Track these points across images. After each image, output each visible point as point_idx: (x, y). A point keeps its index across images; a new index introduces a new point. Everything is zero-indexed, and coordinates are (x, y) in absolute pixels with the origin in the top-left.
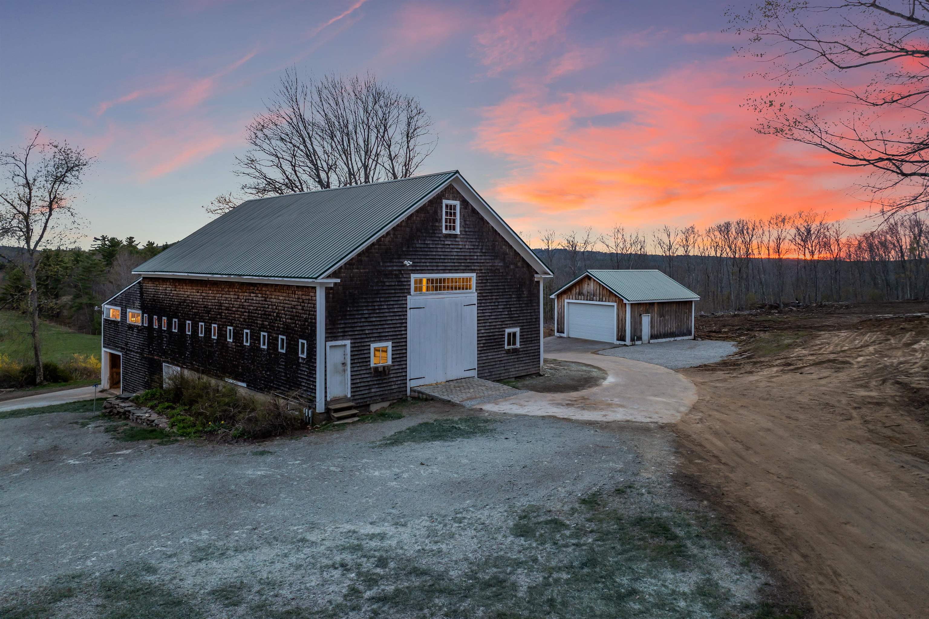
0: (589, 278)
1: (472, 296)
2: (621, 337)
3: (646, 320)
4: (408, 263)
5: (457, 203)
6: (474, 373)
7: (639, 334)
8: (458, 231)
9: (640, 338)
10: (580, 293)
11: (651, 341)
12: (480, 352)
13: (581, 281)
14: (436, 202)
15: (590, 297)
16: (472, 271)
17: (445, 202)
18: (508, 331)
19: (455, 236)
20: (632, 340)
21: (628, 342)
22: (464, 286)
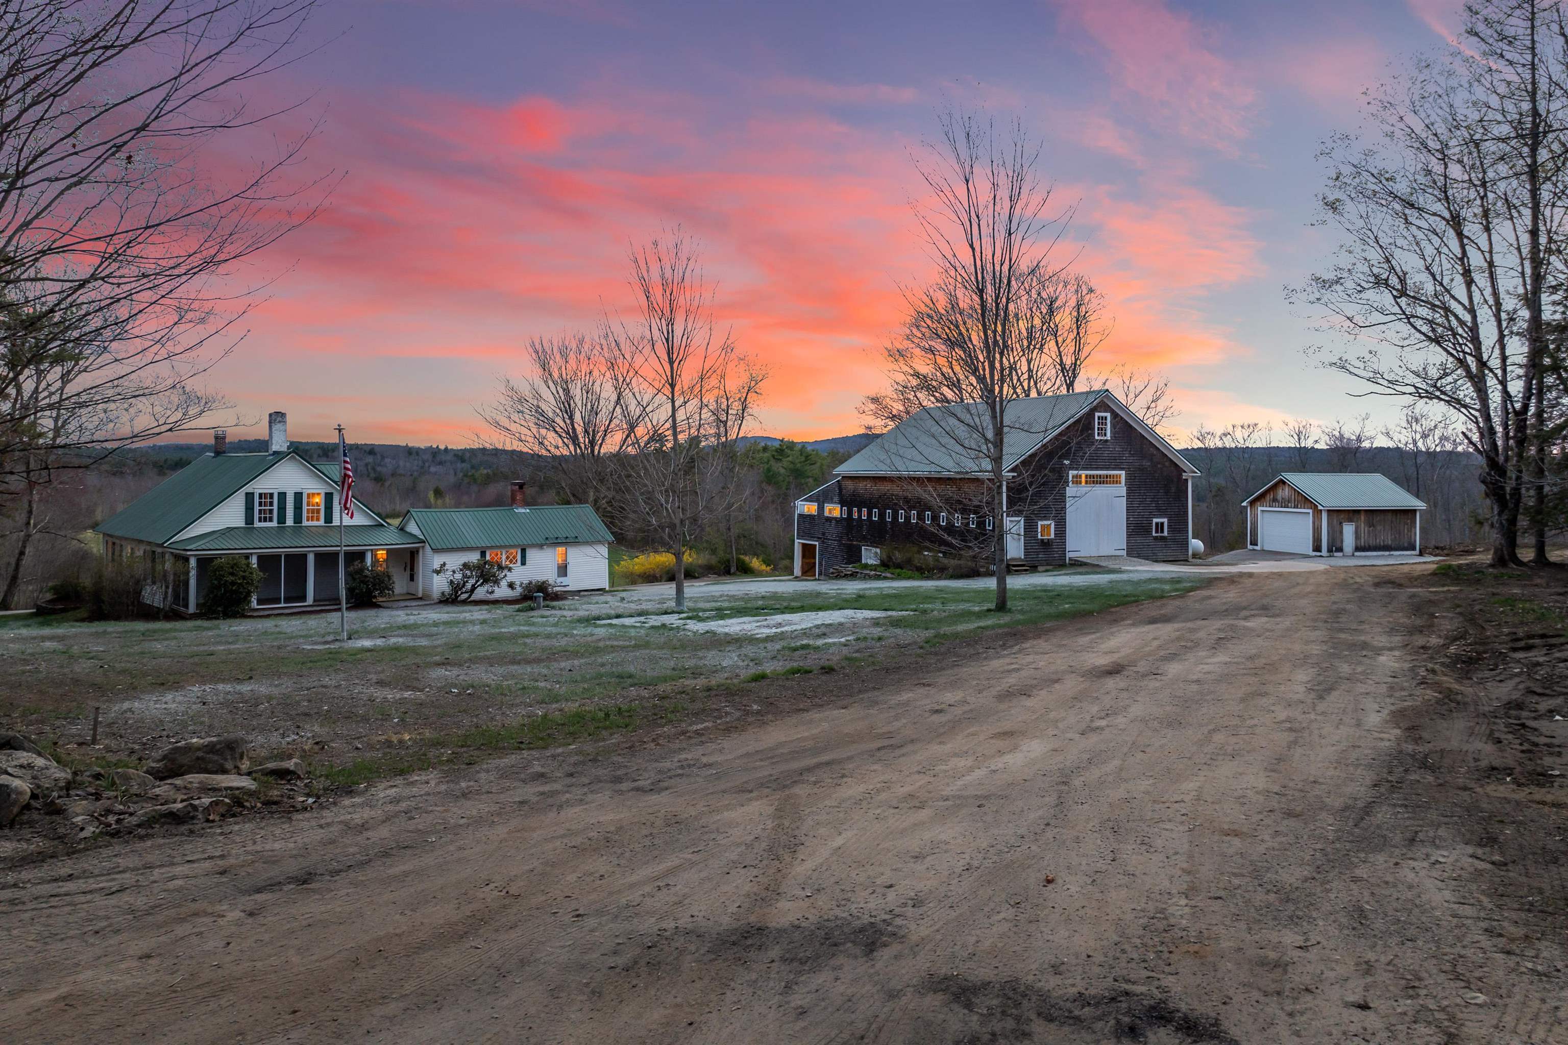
0: (1284, 483)
1: (1122, 490)
2: (1317, 548)
3: (1349, 530)
4: (1067, 462)
5: (1108, 415)
6: (1124, 553)
7: (1339, 545)
8: (1108, 437)
9: (1340, 549)
10: (1275, 500)
11: (1357, 554)
12: (1129, 535)
13: (1275, 486)
14: (1090, 414)
15: (1285, 503)
16: (1122, 469)
17: (1097, 414)
18: (1155, 520)
19: (1107, 441)
20: (1330, 550)
21: (1324, 552)
22: (1115, 481)
